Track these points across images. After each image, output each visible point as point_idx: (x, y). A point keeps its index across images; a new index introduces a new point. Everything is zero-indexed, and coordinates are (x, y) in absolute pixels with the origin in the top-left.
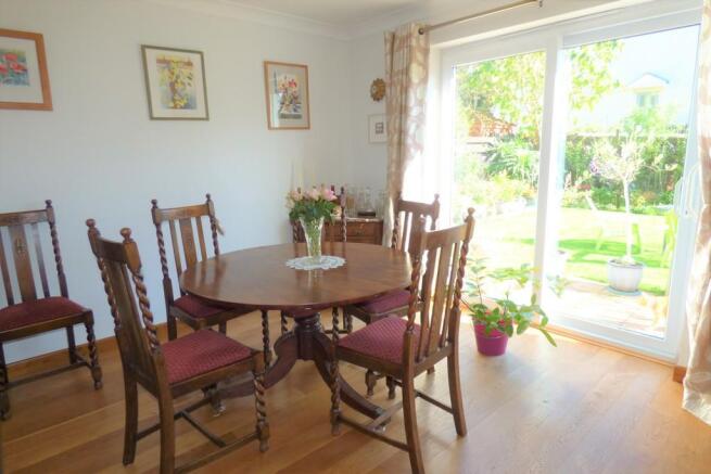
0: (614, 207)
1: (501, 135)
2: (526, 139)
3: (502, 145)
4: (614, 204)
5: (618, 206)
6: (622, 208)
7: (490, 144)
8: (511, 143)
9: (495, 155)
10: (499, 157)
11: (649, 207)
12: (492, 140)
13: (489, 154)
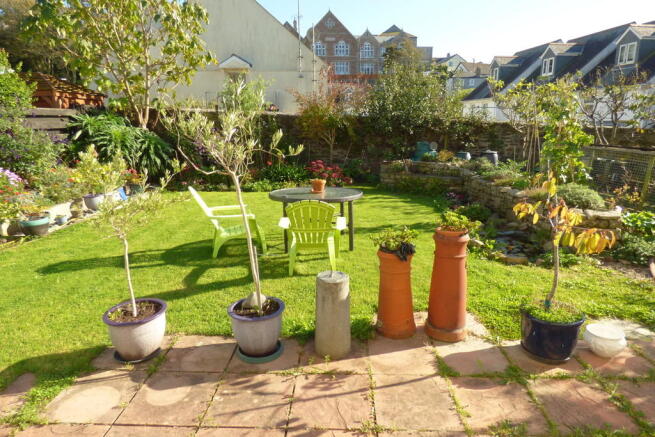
0: (225, 187)
1: (87, 107)
2: (120, 113)
3: (87, 119)
4: (225, 183)
5: (229, 186)
6: (232, 187)
7: (70, 118)
8: (100, 117)
9: (79, 133)
10: (85, 135)
11: (255, 185)
12: (72, 113)
13: (72, 131)
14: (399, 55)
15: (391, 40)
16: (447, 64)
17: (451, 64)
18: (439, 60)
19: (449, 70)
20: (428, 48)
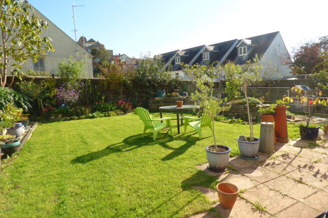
11: (95, 114)
14: (99, 53)
15: (92, 45)
16: (120, 58)
17: (122, 59)
18: (116, 56)
19: (122, 61)
20: (110, 50)
